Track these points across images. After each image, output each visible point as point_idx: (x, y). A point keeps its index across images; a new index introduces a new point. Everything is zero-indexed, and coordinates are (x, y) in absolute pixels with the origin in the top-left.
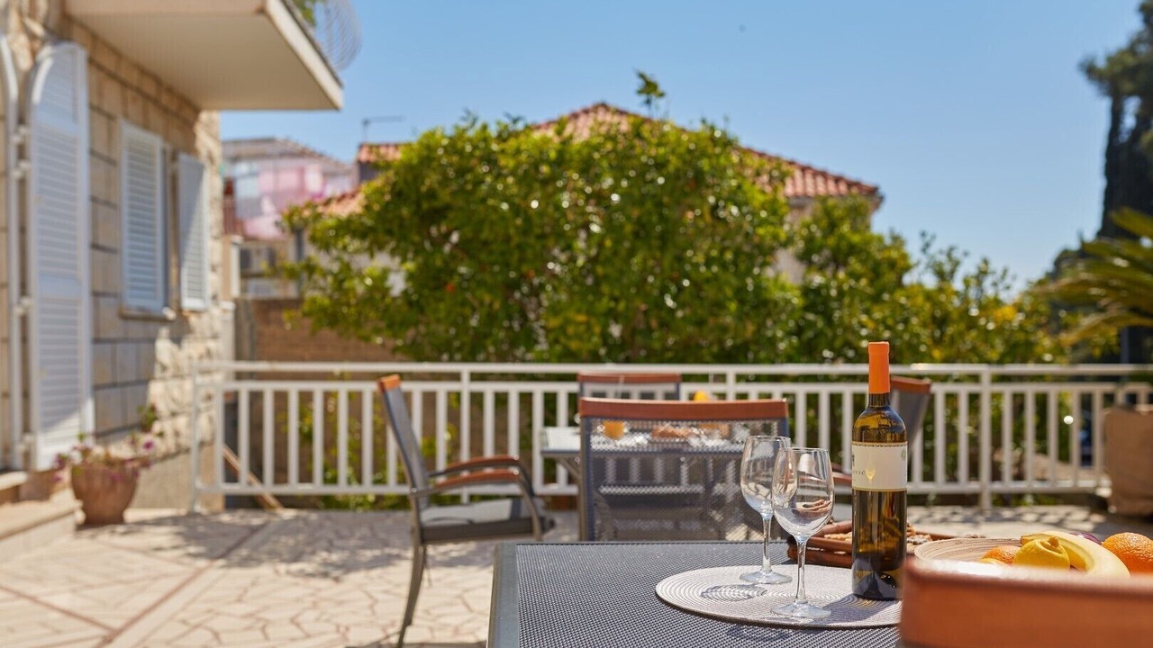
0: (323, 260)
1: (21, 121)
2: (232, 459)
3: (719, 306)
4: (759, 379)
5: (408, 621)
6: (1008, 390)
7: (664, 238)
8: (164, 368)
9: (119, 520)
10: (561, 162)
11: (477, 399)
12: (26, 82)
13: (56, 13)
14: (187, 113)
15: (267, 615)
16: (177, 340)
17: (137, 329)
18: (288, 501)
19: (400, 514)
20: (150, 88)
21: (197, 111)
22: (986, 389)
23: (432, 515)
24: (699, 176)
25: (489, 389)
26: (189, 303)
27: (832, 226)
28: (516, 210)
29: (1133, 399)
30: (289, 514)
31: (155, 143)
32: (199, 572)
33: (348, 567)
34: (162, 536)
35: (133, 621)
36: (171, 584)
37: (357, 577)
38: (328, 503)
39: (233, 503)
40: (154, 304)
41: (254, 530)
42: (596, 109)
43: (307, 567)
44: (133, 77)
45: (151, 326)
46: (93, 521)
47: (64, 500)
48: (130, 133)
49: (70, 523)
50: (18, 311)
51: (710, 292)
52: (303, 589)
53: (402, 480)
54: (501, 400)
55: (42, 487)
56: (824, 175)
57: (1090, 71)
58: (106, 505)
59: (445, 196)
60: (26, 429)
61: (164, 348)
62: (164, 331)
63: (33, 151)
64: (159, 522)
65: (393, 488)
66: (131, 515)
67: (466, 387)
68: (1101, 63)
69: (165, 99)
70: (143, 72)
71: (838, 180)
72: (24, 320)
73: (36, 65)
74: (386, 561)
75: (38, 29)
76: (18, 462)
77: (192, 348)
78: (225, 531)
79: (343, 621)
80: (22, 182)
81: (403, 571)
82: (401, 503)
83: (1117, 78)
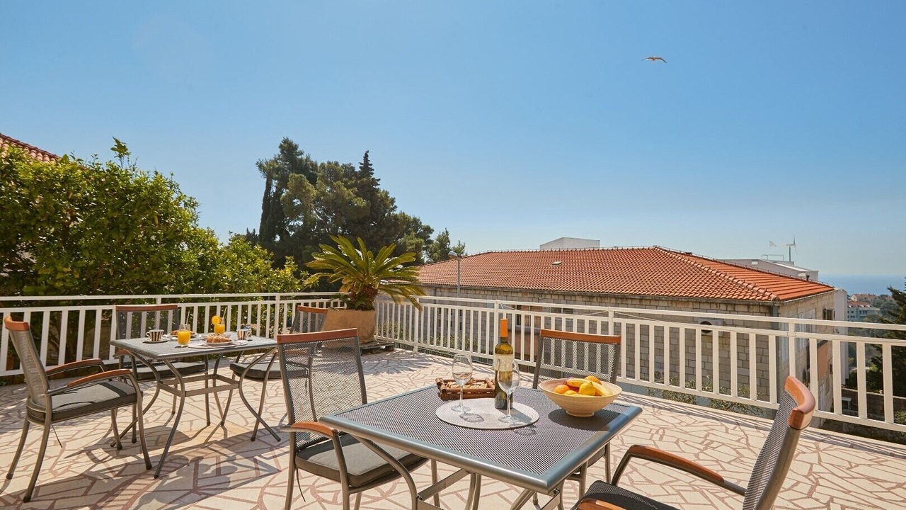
29: (335, 304)
57: (261, 166)
68: (265, 164)
83: (269, 171)
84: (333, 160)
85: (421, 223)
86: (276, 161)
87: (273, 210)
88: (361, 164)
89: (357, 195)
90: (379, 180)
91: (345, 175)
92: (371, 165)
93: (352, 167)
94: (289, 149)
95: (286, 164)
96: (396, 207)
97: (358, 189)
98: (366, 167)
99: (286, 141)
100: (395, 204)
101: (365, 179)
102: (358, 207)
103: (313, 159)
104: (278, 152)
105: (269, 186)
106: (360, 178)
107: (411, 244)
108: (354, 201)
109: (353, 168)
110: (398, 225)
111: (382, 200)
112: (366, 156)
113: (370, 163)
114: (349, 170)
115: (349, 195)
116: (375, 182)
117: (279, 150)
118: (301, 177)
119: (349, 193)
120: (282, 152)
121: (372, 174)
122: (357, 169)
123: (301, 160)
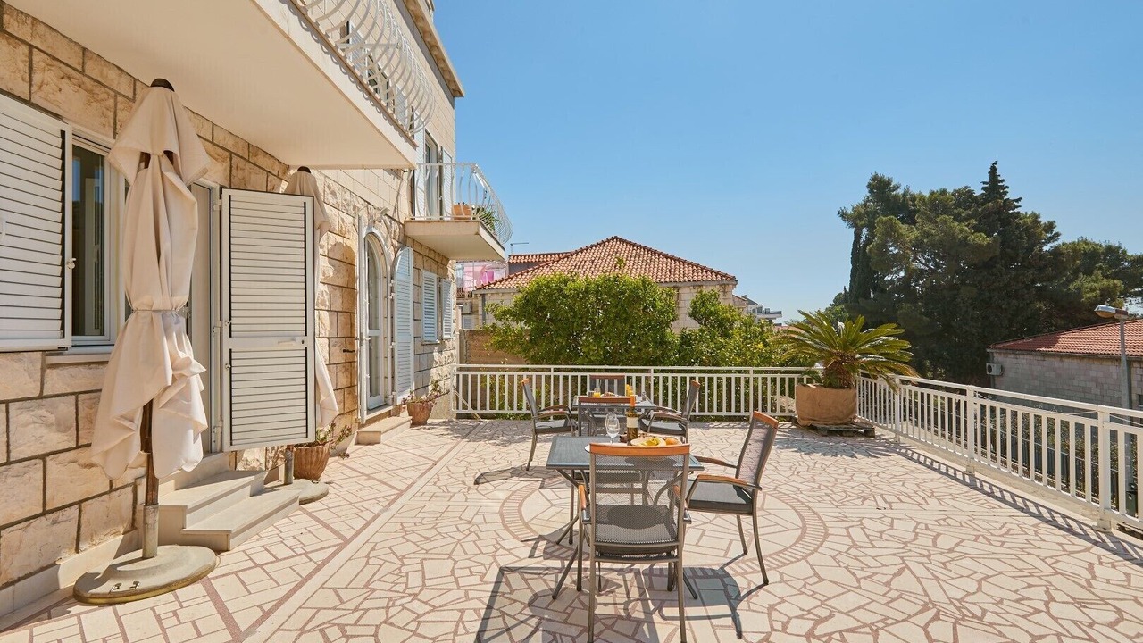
0: (499, 324)
1: (392, 278)
2: (465, 402)
3: (646, 345)
4: (662, 371)
5: (531, 460)
6: (760, 376)
7: (626, 320)
8: (436, 363)
9: (425, 423)
10: (587, 291)
11: (556, 378)
12: (393, 266)
13: (402, 237)
14: (444, 262)
15: (483, 457)
16: (440, 352)
17: (427, 349)
18: (483, 416)
19: (526, 422)
20: (432, 255)
21: (448, 260)
22: (751, 376)
23: (538, 425)
24: (638, 296)
25: (561, 374)
26: (445, 337)
27: (704, 303)
28: (571, 309)
30: (486, 421)
31: (434, 276)
32: (458, 443)
33: (510, 442)
34: (442, 430)
35: (441, 459)
36: (451, 446)
37: (513, 445)
38: (498, 416)
39: (459, 416)
40: (433, 339)
41: (474, 427)
42: (613, 239)
43: (497, 442)
44: (426, 252)
45: (432, 347)
46: (414, 424)
47: (405, 415)
48: (425, 274)
49: (409, 423)
50: (391, 347)
51: (643, 339)
52: (495, 449)
53: (528, 409)
54: (565, 378)
55: (397, 412)
56: (711, 271)
57: (843, 215)
58: (420, 418)
59: (545, 303)
60: (393, 390)
61: (436, 354)
62: (436, 348)
63: (395, 289)
64: (439, 424)
65: (524, 411)
66: (429, 421)
67: (552, 374)
68: (850, 211)
69: (437, 258)
70: (430, 249)
71: (717, 273)
72: (392, 350)
73: (396, 259)
74: (523, 440)
75: (396, 243)
76: (390, 402)
77: (446, 354)
78: (464, 427)
79: (510, 459)
80: (392, 300)
81: (529, 444)
82: (527, 417)
83: (856, 219)
84: (937, 189)
85: (1124, 252)
86: (865, 205)
87: (865, 265)
88: (984, 183)
89: (977, 229)
90: (1019, 200)
91: (958, 205)
92: (1003, 181)
93: (969, 191)
94: (880, 187)
95: (877, 206)
96: (1058, 234)
97: (976, 220)
98: (995, 185)
99: (875, 178)
100: (1055, 230)
101: (990, 204)
102: (979, 247)
103: (914, 191)
104: (866, 192)
105: (857, 236)
106: (983, 204)
107: (1093, 290)
108: (970, 238)
109: (971, 193)
110: (1063, 261)
111: (1027, 229)
112: (993, 169)
113: (1000, 178)
114: (965, 197)
115: (961, 231)
116: (1010, 204)
117: (867, 190)
118: (891, 219)
119: (961, 229)
120: (871, 191)
121: (1006, 193)
122: (978, 192)
123: (896, 196)
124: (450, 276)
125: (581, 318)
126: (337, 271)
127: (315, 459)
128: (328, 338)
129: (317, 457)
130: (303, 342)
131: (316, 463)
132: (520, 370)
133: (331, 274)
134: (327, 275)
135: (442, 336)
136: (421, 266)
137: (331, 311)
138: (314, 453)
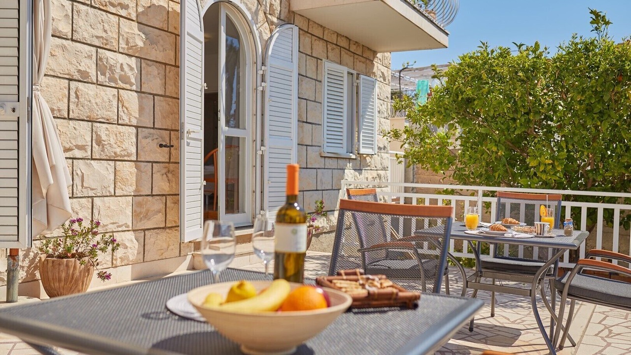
1: (263, 64)
12: (266, 47)
13: (285, 11)
14: (367, 54)
16: (359, 170)
17: (332, 163)
20: (343, 43)
21: (375, 53)
26: (365, 150)
31: (345, 71)
40: (342, 152)
44: (332, 38)
45: (341, 162)
48: (329, 66)
50: (259, 152)
60: (262, 209)
61: (349, 173)
62: (350, 165)
63: (268, 78)
69: (353, 48)
70: (338, 35)
73: (271, 37)
75: (275, 20)
77: (367, 173)
80: (263, 92)
124: (379, 74)
125: (527, 113)
126: (150, 41)
127: (63, 275)
128: (137, 127)
129: (67, 274)
130: (14, 110)
131: (66, 280)
132: (446, 192)
133: (140, 44)
134: (132, 44)
135: (358, 150)
136: (322, 55)
137: (141, 92)
138: (62, 268)
